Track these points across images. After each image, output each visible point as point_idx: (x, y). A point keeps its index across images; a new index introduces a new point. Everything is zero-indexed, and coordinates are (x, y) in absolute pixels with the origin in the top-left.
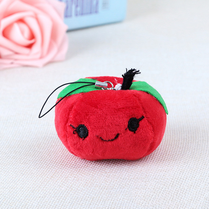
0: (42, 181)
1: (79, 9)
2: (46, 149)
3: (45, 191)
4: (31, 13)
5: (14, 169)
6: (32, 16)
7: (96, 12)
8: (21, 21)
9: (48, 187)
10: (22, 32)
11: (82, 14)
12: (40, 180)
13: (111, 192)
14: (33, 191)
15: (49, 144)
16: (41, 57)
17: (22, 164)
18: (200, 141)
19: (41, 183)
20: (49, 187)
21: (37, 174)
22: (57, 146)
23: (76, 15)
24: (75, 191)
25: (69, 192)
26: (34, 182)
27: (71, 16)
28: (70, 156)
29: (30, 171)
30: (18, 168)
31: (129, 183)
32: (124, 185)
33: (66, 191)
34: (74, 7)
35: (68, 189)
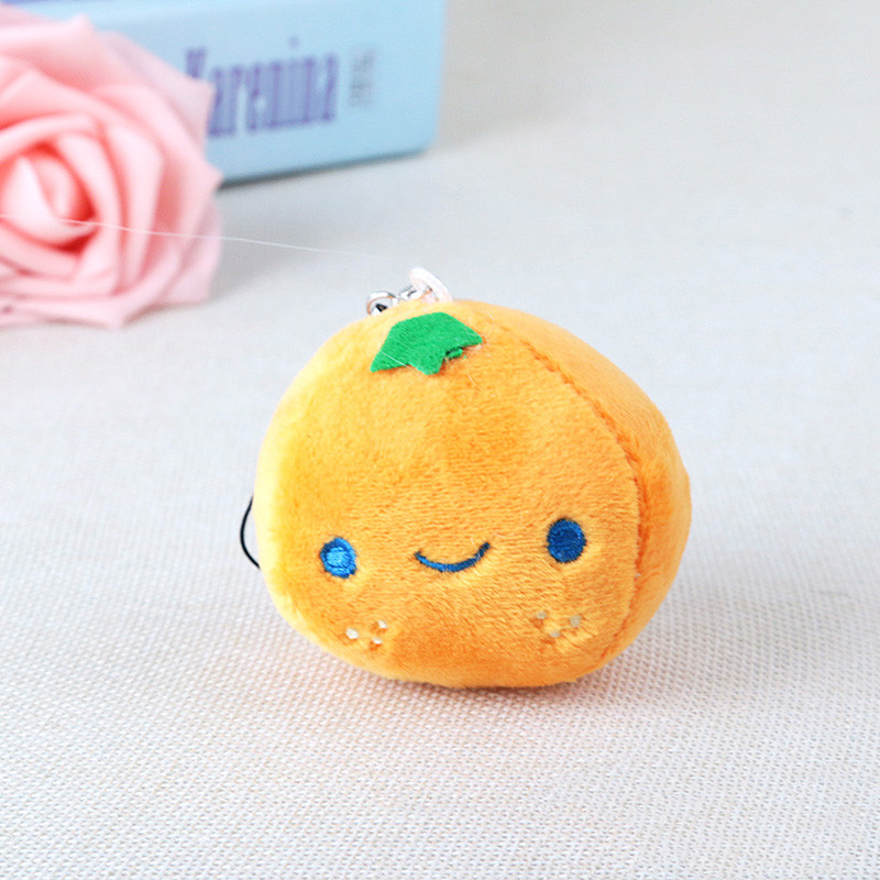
0: (121, 806)
1: (261, 104)
2: (137, 668)
3: (132, 850)
4: (83, 122)
5: (12, 749)
6: (86, 134)
7: (327, 116)
8: (45, 149)
9: (144, 832)
10: (48, 194)
11: (274, 124)
12: (113, 802)
13: (393, 859)
14: (86, 847)
15: (148, 647)
16: (119, 290)
17: (44, 730)
18: (728, 645)
19: (119, 812)
20: (149, 829)
21: (103, 775)
22: (181, 653)
23: (252, 126)
24: (253, 852)
25: (225, 854)
26: (90, 809)
27: (231, 130)
28: (232, 699)
29: (75, 759)
30: (25, 745)
31: (462, 821)
32: (441, 828)
33: (217, 849)
34: (242, 96)
35: (223, 840)
